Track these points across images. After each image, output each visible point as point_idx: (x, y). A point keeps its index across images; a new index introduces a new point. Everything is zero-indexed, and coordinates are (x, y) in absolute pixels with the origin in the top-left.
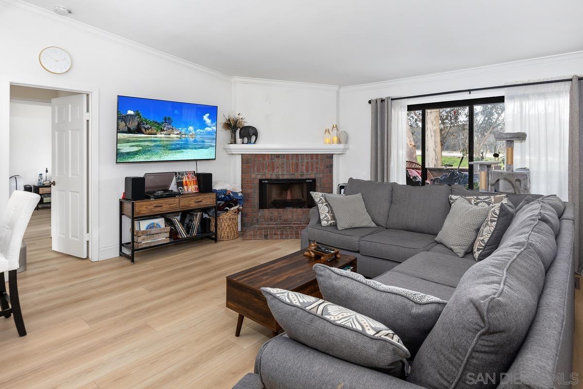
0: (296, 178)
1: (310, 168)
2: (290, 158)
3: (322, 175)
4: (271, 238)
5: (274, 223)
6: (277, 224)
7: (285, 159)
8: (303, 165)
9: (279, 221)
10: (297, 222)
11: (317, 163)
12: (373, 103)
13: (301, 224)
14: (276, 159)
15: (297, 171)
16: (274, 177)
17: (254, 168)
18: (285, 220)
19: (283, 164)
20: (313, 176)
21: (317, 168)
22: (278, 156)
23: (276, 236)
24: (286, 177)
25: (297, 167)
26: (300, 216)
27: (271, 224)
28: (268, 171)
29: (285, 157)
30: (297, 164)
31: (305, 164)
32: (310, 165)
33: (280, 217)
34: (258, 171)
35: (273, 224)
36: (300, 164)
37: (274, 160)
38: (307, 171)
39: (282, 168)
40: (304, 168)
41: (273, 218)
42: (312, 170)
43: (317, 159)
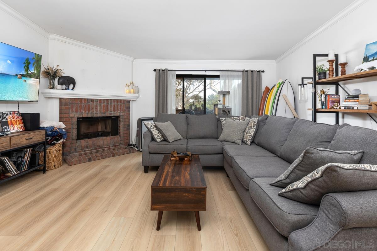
0: (107, 116)
1: (116, 109)
2: (102, 102)
3: (123, 114)
4: (94, 160)
5: (89, 149)
6: (91, 150)
7: (98, 103)
8: (111, 107)
9: (93, 147)
10: (107, 146)
11: (121, 106)
12: (157, 71)
13: (110, 147)
14: (91, 103)
15: (107, 111)
16: (89, 116)
17: (72, 110)
18: (98, 146)
19: (97, 106)
20: (118, 114)
21: (120, 109)
22: (93, 100)
23: (98, 157)
24: (99, 115)
25: (107, 108)
26: (108, 142)
27: (87, 151)
28: (85, 111)
29: (99, 102)
30: (107, 106)
31: (113, 106)
32: (116, 106)
33: (95, 144)
34: (76, 111)
35: (89, 150)
36: (109, 106)
37: (90, 103)
38: (114, 111)
39: (96, 109)
40: (112, 109)
41: (89, 146)
42: (118, 110)
43: (121, 103)
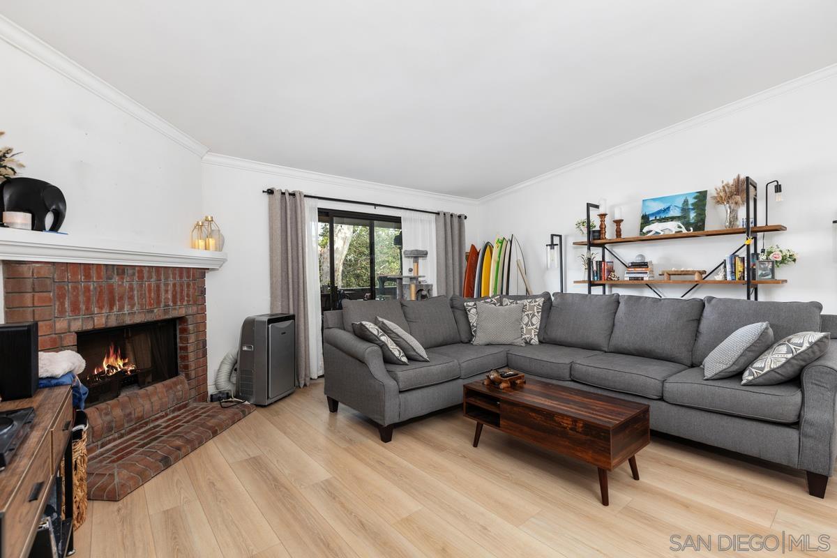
0: (158, 318)
1: (178, 296)
2: (146, 275)
3: (194, 309)
5: (116, 435)
6: (122, 436)
7: (136, 278)
8: (167, 291)
9: (126, 425)
10: (161, 414)
11: (188, 285)
13: (167, 415)
14: (116, 280)
15: (159, 303)
16: (113, 323)
17: (62, 304)
18: (140, 418)
19: (131, 289)
20: (180, 312)
21: (188, 296)
22: (121, 270)
24: (139, 319)
25: (158, 296)
26: (164, 400)
27: (110, 442)
28: (101, 308)
29: (137, 274)
30: (158, 287)
31: (170, 288)
32: (178, 289)
33: (130, 414)
34: (75, 309)
35: (115, 440)
36: (163, 288)
37: (113, 280)
38: (175, 302)
39: (131, 298)
40: (170, 296)
41: (114, 425)
42: (182, 300)
